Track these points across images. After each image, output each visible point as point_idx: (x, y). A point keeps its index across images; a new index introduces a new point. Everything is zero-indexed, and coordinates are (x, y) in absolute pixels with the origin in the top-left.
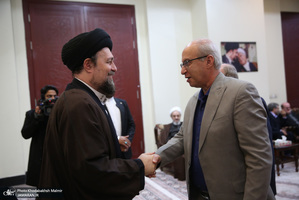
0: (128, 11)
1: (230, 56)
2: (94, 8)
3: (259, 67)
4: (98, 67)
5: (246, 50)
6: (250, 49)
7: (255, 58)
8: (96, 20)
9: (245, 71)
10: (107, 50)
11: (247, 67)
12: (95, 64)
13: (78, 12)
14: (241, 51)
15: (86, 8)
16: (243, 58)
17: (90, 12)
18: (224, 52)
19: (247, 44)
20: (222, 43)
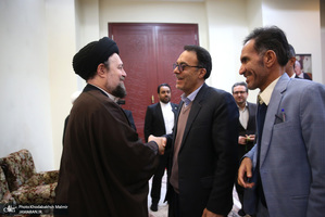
0: (192, 29)
3: (313, 78)
6: (305, 61)
15: (157, 28)
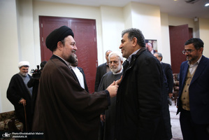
4: (66, 47)
5: (152, 44)
7: (157, 48)
8: (76, 26)
10: (70, 37)
12: (64, 45)
13: (67, 22)
14: (149, 44)
16: (150, 48)
17: (73, 23)
19: (152, 41)
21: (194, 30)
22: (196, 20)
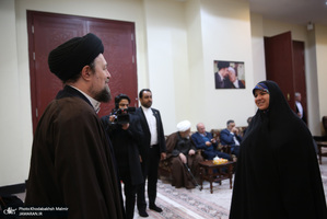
0: (129, 27)
1: (222, 73)
2: (96, 23)
3: (247, 85)
4: (97, 74)
5: (236, 69)
6: (239, 69)
7: (243, 76)
9: (234, 87)
11: (236, 84)
12: (93, 71)
13: (81, 26)
14: (231, 69)
15: (88, 22)
16: (233, 76)
17: (92, 27)
18: (217, 70)
19: (236, 63)
20: (215, 62)
21: (306, 45)
22: (310, 27)
